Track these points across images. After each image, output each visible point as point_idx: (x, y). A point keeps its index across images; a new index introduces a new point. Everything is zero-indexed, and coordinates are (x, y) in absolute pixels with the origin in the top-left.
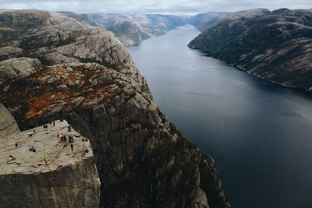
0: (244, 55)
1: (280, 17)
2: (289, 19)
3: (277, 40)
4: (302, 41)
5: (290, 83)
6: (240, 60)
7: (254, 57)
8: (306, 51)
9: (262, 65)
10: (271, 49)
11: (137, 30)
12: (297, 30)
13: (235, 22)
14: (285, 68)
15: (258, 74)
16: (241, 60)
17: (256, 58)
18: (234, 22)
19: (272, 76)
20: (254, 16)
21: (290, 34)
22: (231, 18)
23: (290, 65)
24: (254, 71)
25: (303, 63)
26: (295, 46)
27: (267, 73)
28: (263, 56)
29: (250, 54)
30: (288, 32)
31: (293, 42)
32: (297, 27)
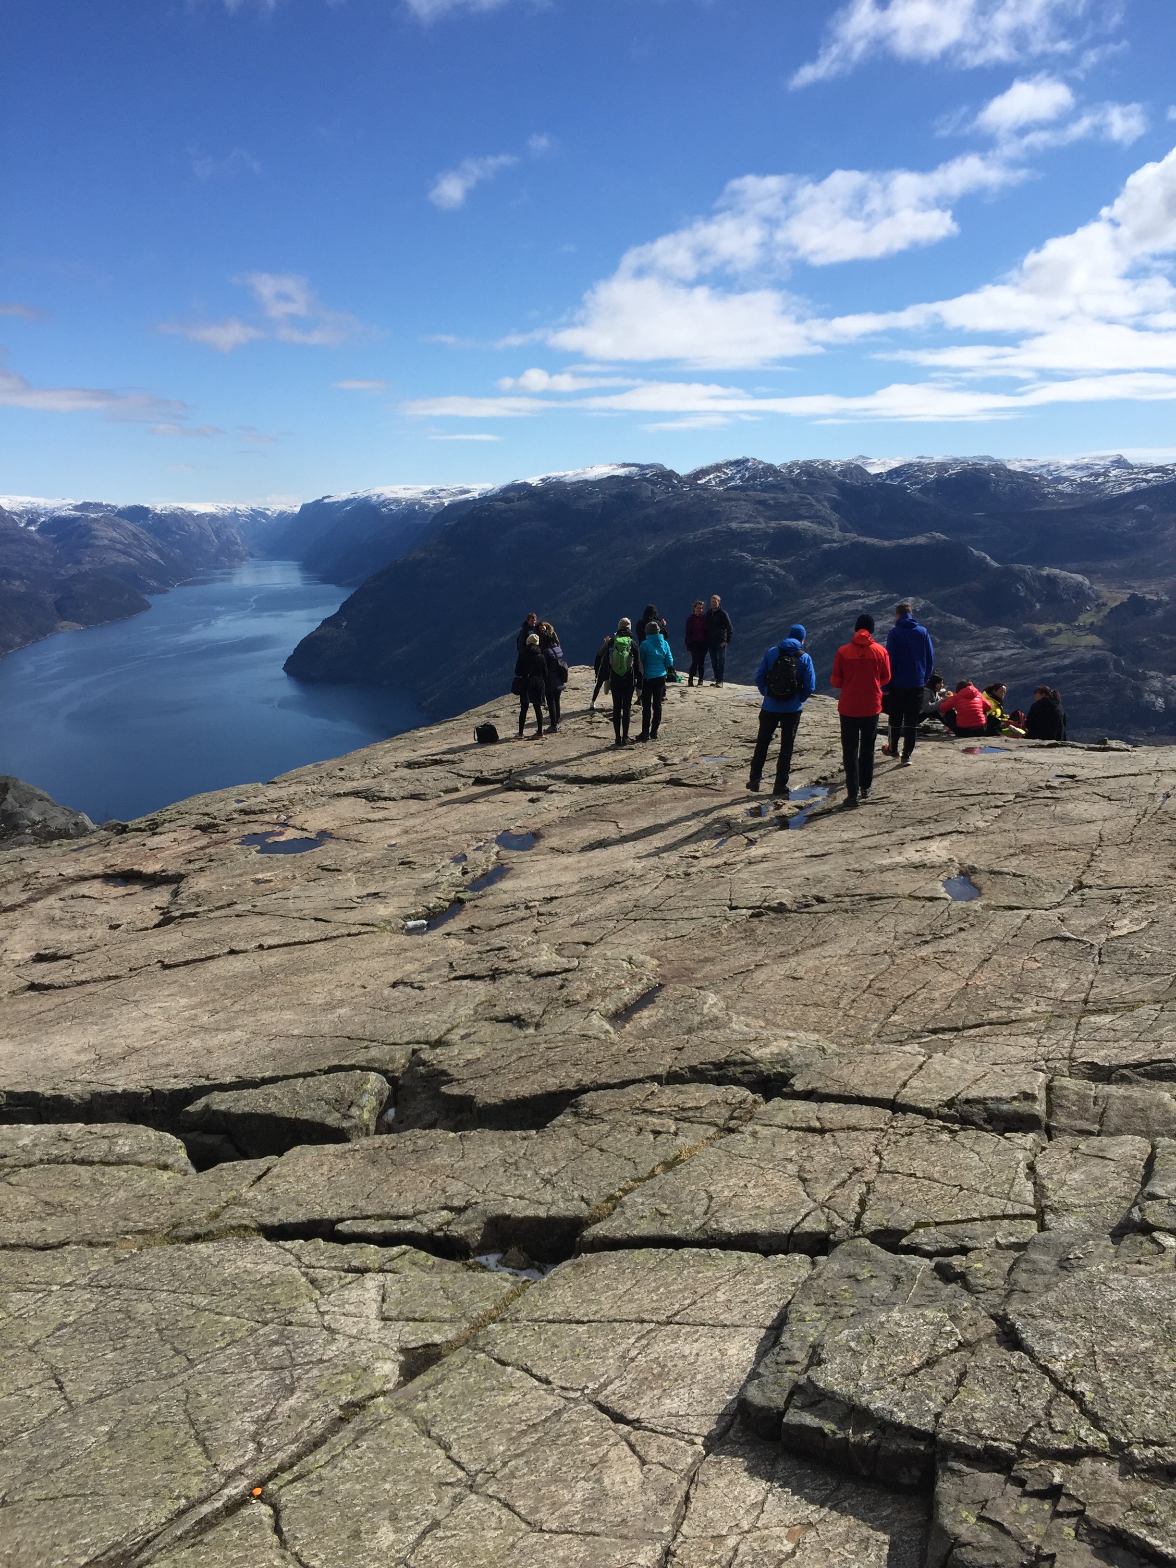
4: (845, 605)
12: (817, 555)
21: (791, 577)
26: (820, 633)
30: (780, 567)
31: (808, 613)
32: (818, 539)
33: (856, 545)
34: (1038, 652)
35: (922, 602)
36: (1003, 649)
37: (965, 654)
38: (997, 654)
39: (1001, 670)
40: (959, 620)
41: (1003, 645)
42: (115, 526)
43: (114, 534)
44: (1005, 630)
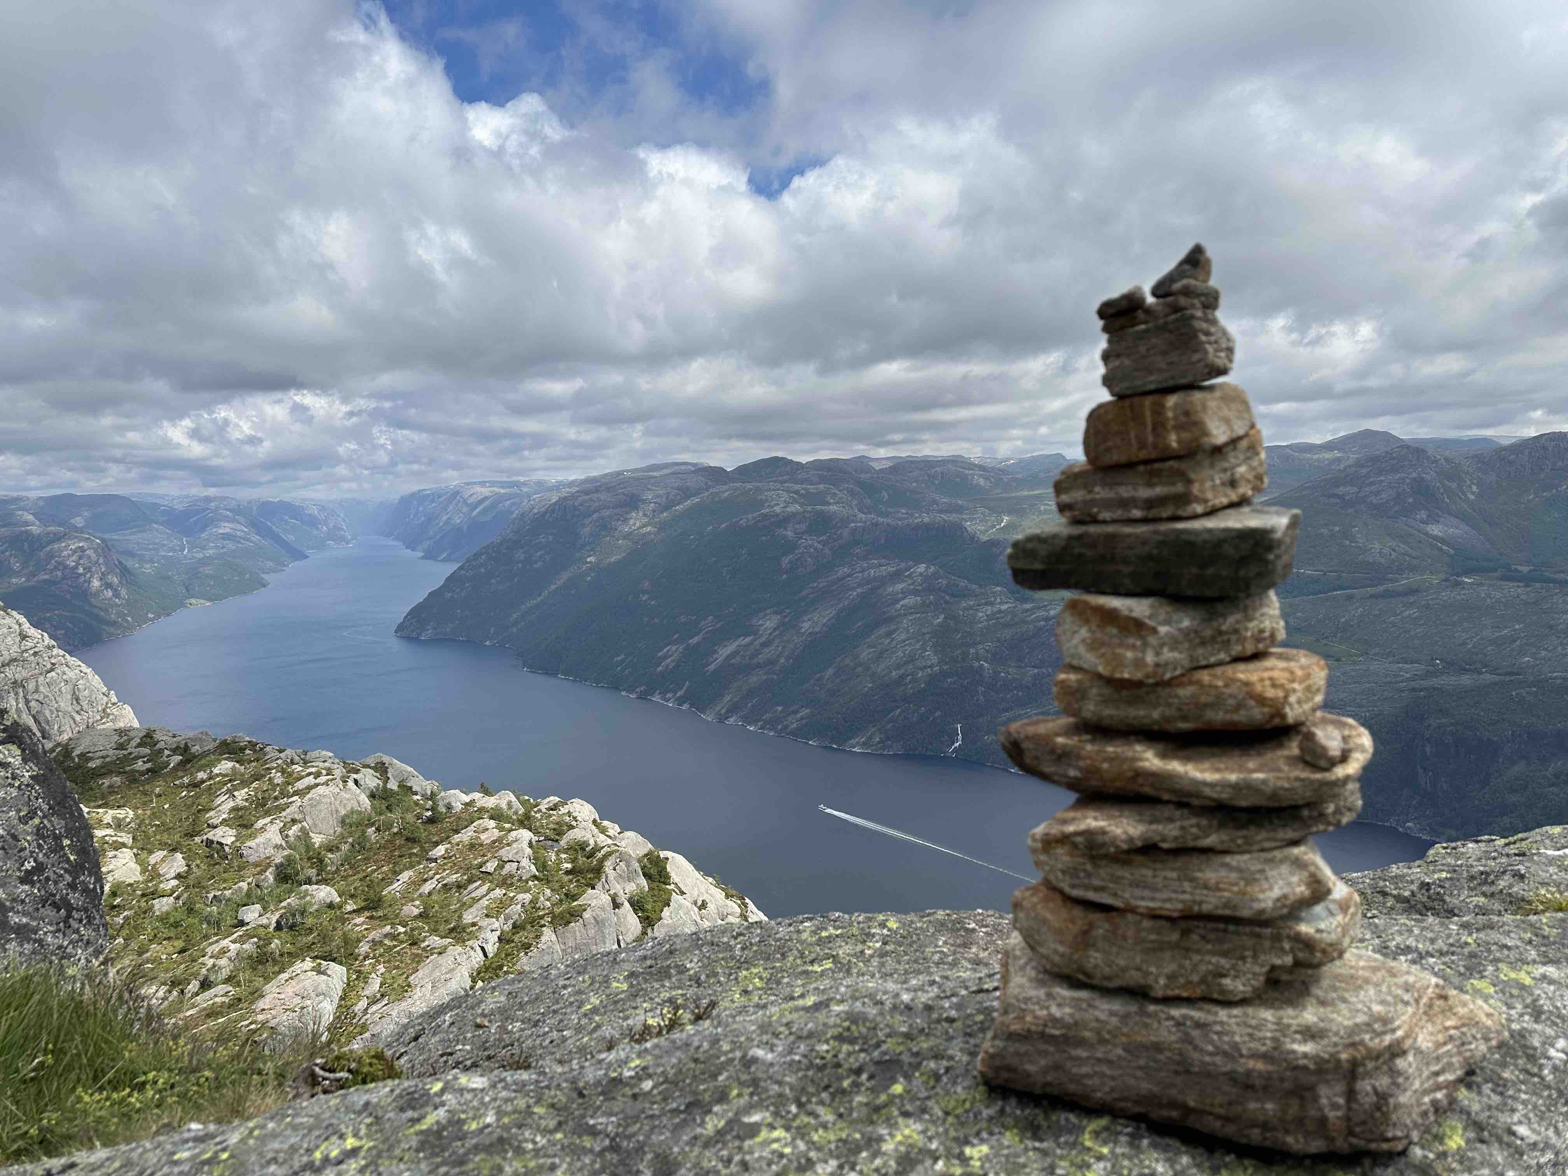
0: (674, 648)
1: (770, 490)
2: (803, 496)
3: (785, 576)
4: (872, 571)
5: (878, 739)
6: (660, 669)
7: (716, 652)
8: (898, 606)
9: (754, 680)
10: (775, 613)
12: (846, 533)
13: (603, 518)
14: (842, 681)
15: (747, 720)
16: (664, 671)
17: (724, 652)
18: (595, 516)
19: (802, 719)
20: (673, 488)
21: (827, 551)
22: (586, 501)
23: (858, 665)
24: (728, 711)
25: (900, 654)
26: (855, 594)
27: (780, 708)
28: (749, 644)
29: (696, 639)
30: (819, 542)
31: (843, 579)
32: (845, 521)
33: (877, 525)
34: (1028, 606)
35: (932, 569)
36: (1000, 604)
37: (971, 608)
38: (995, 609)
39: (1001, 620)
40: (963, 583)
44: (999, 588)
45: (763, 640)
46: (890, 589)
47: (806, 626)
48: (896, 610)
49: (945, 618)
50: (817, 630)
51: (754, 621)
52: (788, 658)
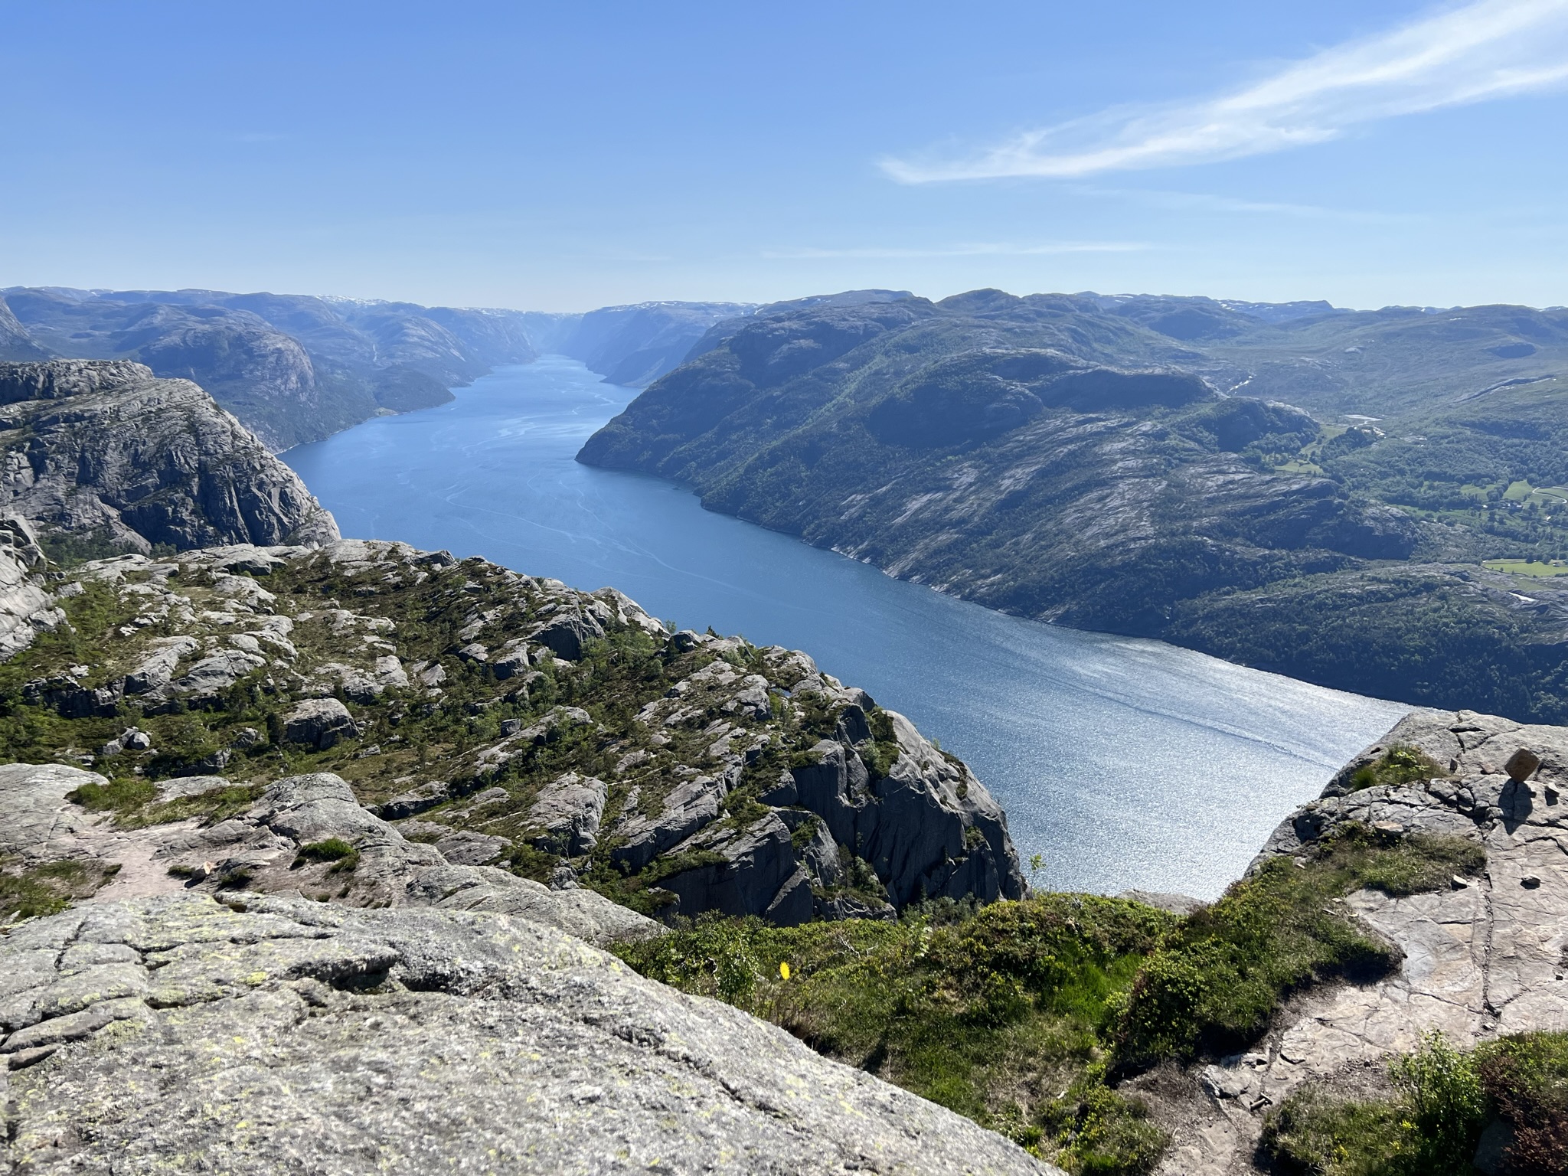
0: (859, 497)
1: (979, 327)
2: (1017, 335)
4: (1089, 427)
6: (843, 518)
7: (904, 504)
8: (1115, 468)
9: (943, 538)
10: (973, 466)
11: (294, 378)
12: (1062, 380)
14: (1043, 548)
15: (932, 580)
16: (846, 522)
17: (914, 505)
18: (785, 346)
19: (992, 584)
20: (871, 319)
21: (1039, 399)
22: (776, 330)
23: (1061, 532)
24: (912, 570)
25: (1112, 521)
26: (1066, 450)
27: (969, 571)
28: (941, 500)
29: (884, 489)
30: (1030, 389)
31: (1055, 433)
32: (1064, 366)
33: (1098, 372)
34: (1268, 477)
36: (1234, 473)
37: (1200, 475)
38: (1230, 477)
39: (1234, 492)
40: (1192, 445)
41: (1233, 469)
42: (424, 325)
43: (423, 333)
44: (1235, 455)
45: (958, 494)
46: (1107, 448)
47: (1007, 482)
48: (1112, 472)
49: (1168, 485)
50: (1019, 487)
51: (948, 474)
52: (983, 517)
